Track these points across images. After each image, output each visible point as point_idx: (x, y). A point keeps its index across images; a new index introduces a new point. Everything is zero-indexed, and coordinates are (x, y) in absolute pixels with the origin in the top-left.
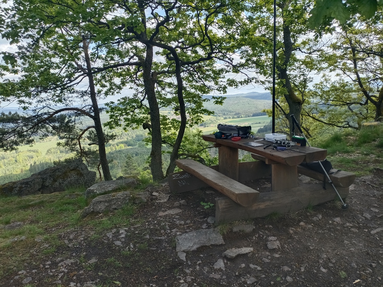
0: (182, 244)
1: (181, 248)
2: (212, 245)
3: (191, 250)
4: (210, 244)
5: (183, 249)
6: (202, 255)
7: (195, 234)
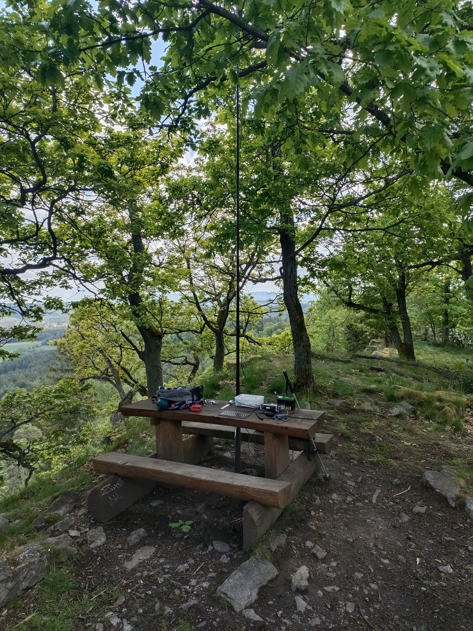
0: (235, 597)
1: (240, 605)
2: (269, 581)
3: (253, 601)
4: (266, 581)
5: (244, 603)
6: (271, 602)
7: (241, 575)
